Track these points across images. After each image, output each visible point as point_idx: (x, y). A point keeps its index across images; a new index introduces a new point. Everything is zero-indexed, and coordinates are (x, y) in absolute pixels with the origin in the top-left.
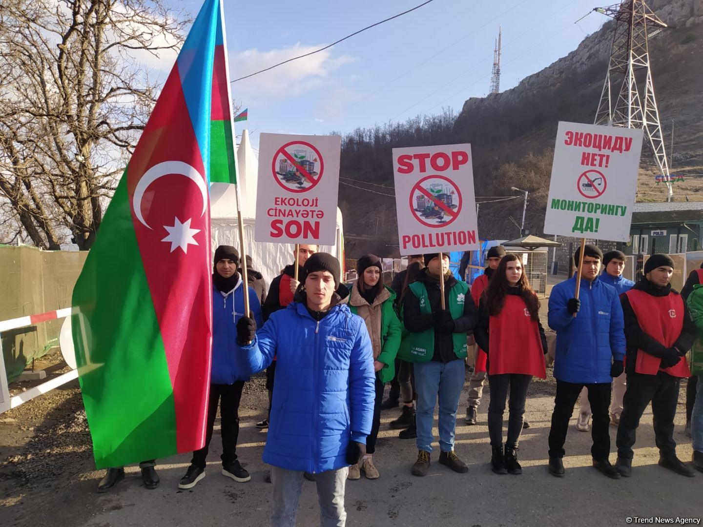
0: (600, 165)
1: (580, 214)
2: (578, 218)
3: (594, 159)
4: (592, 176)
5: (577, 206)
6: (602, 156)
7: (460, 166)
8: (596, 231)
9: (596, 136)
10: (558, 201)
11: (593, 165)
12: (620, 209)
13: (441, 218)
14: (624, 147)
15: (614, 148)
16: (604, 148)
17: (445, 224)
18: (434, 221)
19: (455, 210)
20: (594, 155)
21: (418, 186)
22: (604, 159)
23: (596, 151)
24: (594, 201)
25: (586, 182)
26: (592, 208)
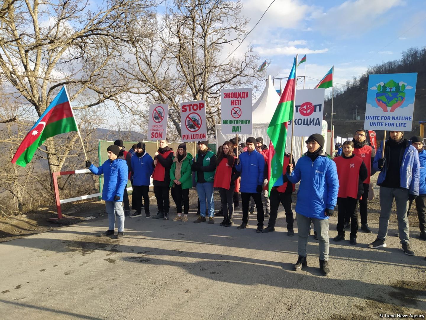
0: (238, 105)
1: (234, 125)
2: (233, 127)
3: (236, 103)
4: (236, 109)
5: (232, 122)
6: (238, 101)
7: (202, 109)
8: (240, 131)
9: (235, 93)
10: (225, 121)
11: (236, 105)
12: (247, 121)
13: (195, 128)
14: (246, 96)
15: (242, 97)
16: (239, 97)
17: (196, 131)
18: (192, 130)
19: (199, 126)
20: (235, 101)
21: (188, 117)
22: (239, 102)
23: (236, 99)
24: (238, 119)
25: (234, 112)
26: (238, 122)
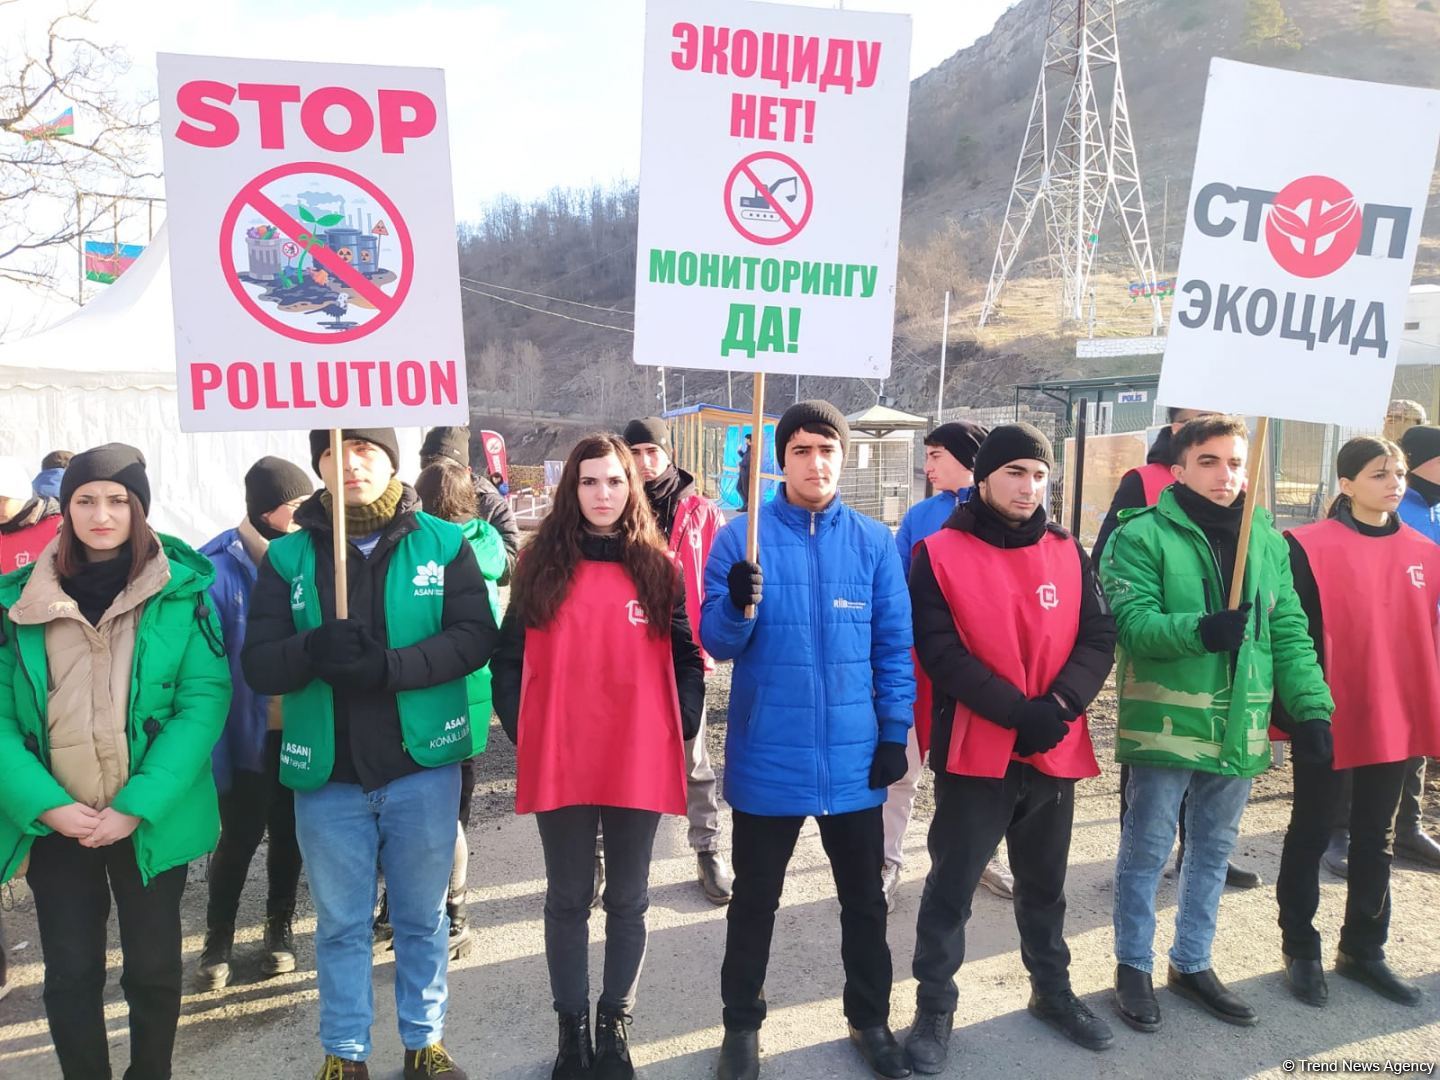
0: (789, 136)
1: (742, 296)
2: (735, 309)
3: (768, 118)
4: (768, 172)
5: (725, 272)
6: (791, 106)
7: (409, 143)
8: (793, 349)
9: (768, 37)
10: (671, 254)
11: (767, 134)
12: (857, 276)
13: (337, 311)
14: (856, 74)
15: (828, 79)
16: (797, 78)
17: (350, 332)
18: (309, 320)
19: (389, 289)
20: (768, 102)
21: (253, 195)
22: (801, 114)
23: (771, 88)
24: (781, 253)
25: (750, 191)
26: (777, 276)
